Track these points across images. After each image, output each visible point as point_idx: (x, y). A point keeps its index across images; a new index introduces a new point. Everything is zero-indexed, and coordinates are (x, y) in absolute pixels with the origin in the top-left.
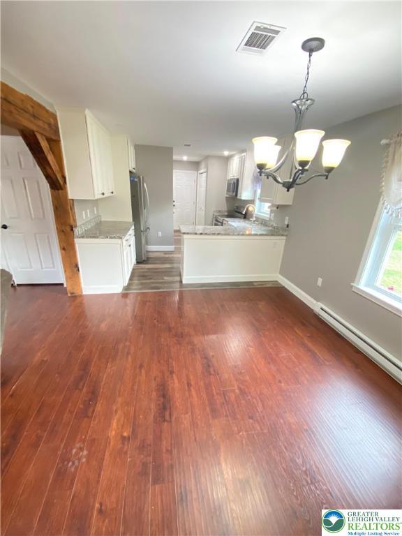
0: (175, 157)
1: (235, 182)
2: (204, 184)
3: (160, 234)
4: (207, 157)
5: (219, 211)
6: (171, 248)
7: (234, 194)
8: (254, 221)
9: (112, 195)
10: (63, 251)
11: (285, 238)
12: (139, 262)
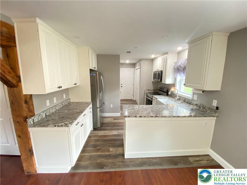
0: (121, 61)
1: (160, 73)
2: (138, 75)
3: (112, 106)
4: (140, 60)
5: (149, 90)
6: (118, 114)
7: (159, 80)
8: (178, 99)
9: (75, 86)
10: (19, 139)
11: (215, 118)
12: (95, 129)
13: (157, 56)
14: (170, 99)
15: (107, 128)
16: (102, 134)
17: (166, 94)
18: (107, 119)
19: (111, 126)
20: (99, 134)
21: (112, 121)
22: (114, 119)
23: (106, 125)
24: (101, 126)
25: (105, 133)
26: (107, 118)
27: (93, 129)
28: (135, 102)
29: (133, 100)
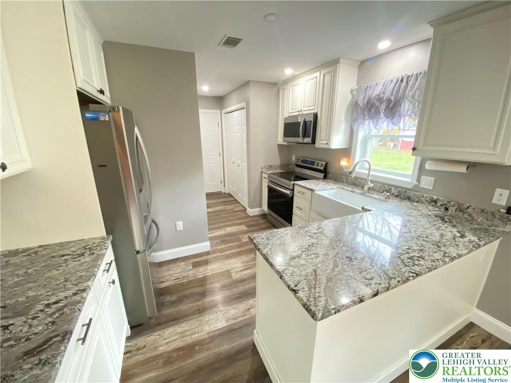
1: (312, 119)
7: (305, 138)
12: (138, 327)
13: (297, 73)
14: (343, 189)
15: (184, 307)
16: (174, 346)
17: (321, 175)
18: (169, 270)
19: (193, 295)
20: (162, 349)
21: (191, 273)
22: (196, 265)
23: (174, 298)
24: (160, 306)
25: (183, 334)
26: (171, 266)
27: (131, 328)
28: (232, 199)
29: (225, 193)
